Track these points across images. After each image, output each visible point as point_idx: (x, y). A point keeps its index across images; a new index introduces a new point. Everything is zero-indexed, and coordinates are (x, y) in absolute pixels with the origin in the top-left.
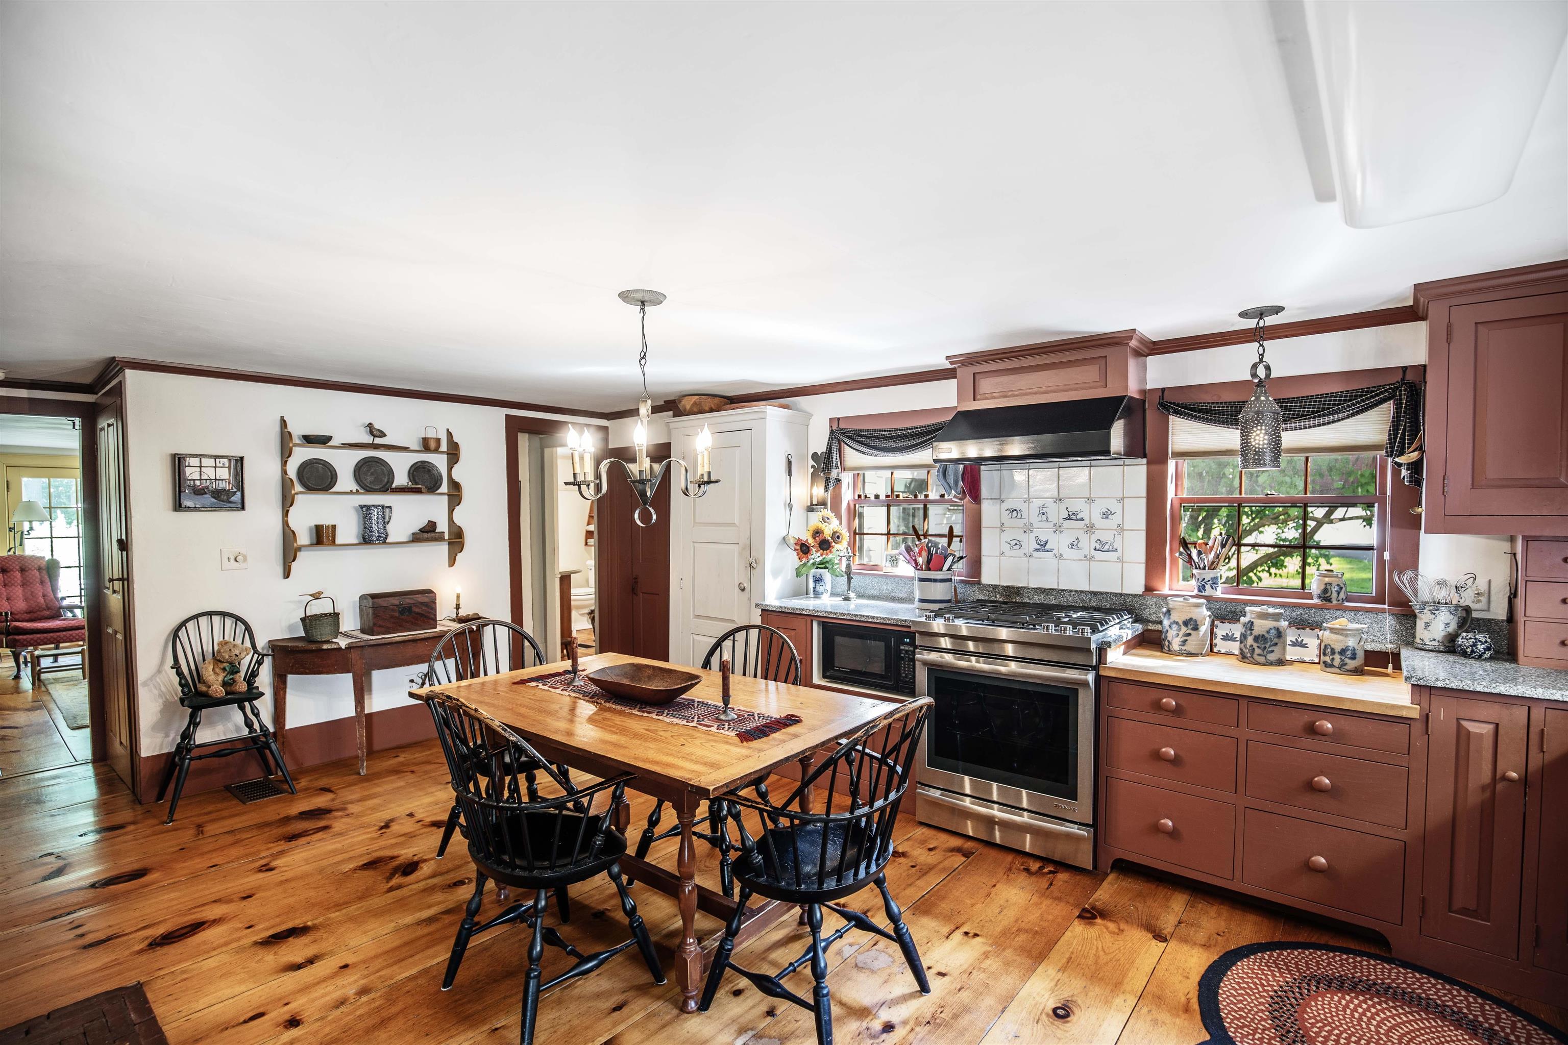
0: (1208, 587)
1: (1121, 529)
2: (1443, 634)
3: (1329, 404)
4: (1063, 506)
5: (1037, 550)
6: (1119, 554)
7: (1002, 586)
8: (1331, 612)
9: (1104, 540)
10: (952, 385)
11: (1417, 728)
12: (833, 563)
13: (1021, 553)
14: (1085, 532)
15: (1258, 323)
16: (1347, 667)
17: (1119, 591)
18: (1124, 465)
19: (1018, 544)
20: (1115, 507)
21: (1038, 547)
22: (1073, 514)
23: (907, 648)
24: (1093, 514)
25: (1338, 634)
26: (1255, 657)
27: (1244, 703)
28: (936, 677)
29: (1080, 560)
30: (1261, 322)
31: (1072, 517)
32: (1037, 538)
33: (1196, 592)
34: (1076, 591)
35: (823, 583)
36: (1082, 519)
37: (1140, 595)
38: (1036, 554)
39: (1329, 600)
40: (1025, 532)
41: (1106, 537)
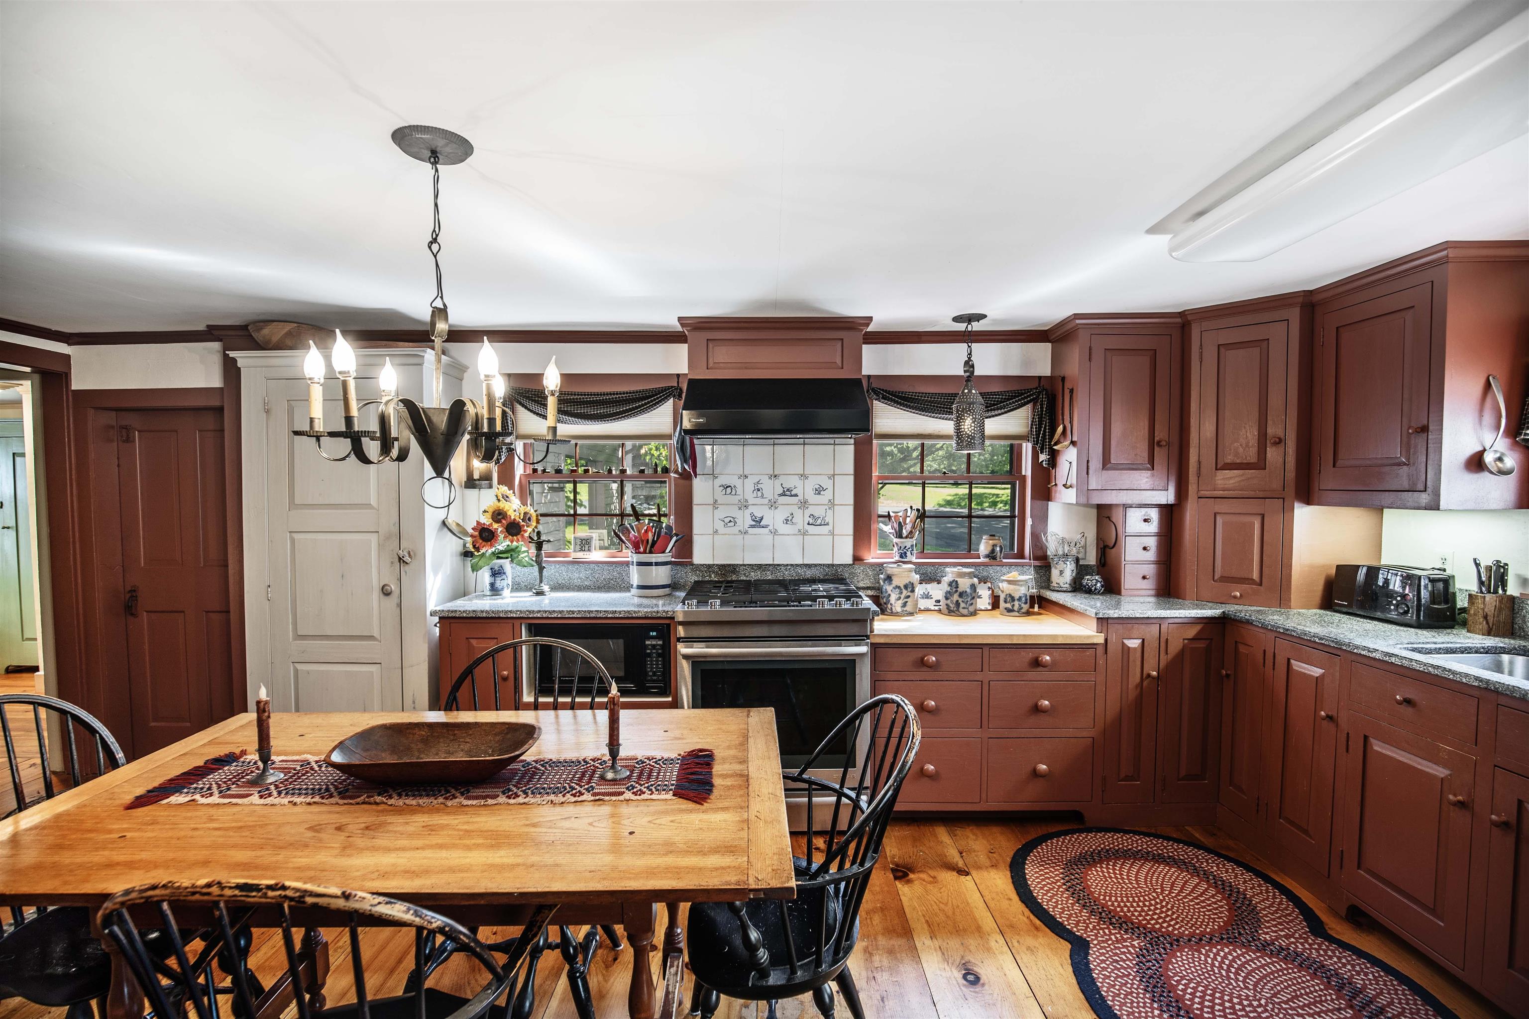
0: (909, 554)
1: (832, 504)
2: (1071, 578)
3: (994, 401)
4: (778, 482)
5: (752, 526)
6: (830, 527)
7: (717, 565)
8: (994, 567)
9: (816, 515)
10: (683, 349)
11: (1100, 651)
12: (519, 552)
13: (735, 530)
14: (799, 508)
15: (967, 327)
16: (1023, 611)
17: (830, 562)
18: (834, 444)
19: (733, 521)
20: (827, 483)
21: (754, 523)
22: (788, 490)
23: (654, 643)
24: (805, 489)
25: (1015, 585)
26: (961, 610)
27: (986, 650)
28: (702, 670)
29: (794, 535)
30: (970, 326)
31: (787, 493)
32: (752, 515)
33: (897, 558)
34: (792, 565)
35: (504, 577)
36: (796, 495)
37: (850, 565)
38: (751, 530)
39: (994, 558)
40: (740, 509)
41: (819, 512)
